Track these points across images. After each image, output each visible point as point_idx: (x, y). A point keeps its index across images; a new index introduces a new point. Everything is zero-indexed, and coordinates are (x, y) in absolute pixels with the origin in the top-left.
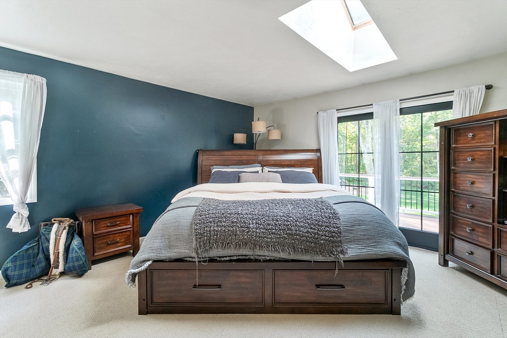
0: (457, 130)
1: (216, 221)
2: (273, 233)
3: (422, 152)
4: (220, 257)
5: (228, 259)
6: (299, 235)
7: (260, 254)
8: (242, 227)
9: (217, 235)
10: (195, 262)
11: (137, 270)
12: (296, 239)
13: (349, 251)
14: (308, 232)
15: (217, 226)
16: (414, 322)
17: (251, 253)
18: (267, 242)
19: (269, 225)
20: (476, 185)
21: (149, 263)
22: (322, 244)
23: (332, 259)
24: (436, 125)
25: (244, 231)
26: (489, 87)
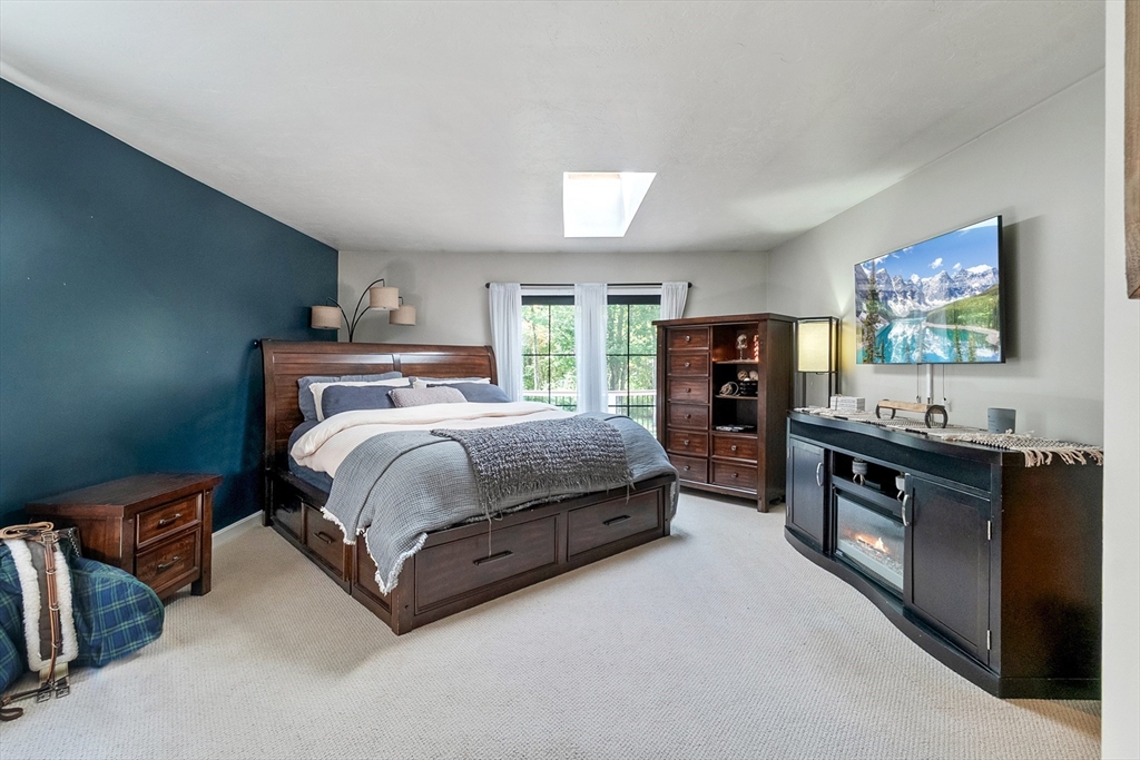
0: (674, 331)
1: (503, 455)
2: (569, 462)
3: (628, 355)
4: (512, 507)
5: (521, 507)
6: (593, 460)
7: (557, 492)
8: (535, 459)
9: (509, 475)
10: (487, 520)
11: (411, 552)
12: (591, 465)
13: (635, 472)
14: (600, 456)
15: (507, 462)
16: (681, 538)
17: (545, 494)
18: (565, 475)
19: (562, 452)
20: (692, 392)
21: (425, 536)
22: (613, 467)
23: (622, 484)
24: (654, 323)
25: (539, 464)
26: (690, 285)
